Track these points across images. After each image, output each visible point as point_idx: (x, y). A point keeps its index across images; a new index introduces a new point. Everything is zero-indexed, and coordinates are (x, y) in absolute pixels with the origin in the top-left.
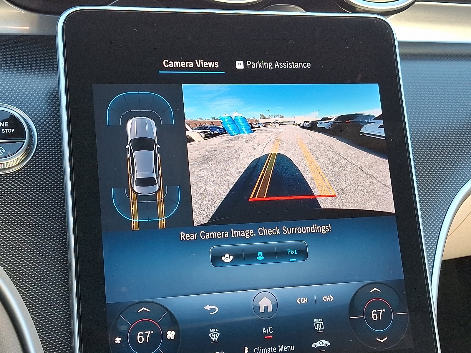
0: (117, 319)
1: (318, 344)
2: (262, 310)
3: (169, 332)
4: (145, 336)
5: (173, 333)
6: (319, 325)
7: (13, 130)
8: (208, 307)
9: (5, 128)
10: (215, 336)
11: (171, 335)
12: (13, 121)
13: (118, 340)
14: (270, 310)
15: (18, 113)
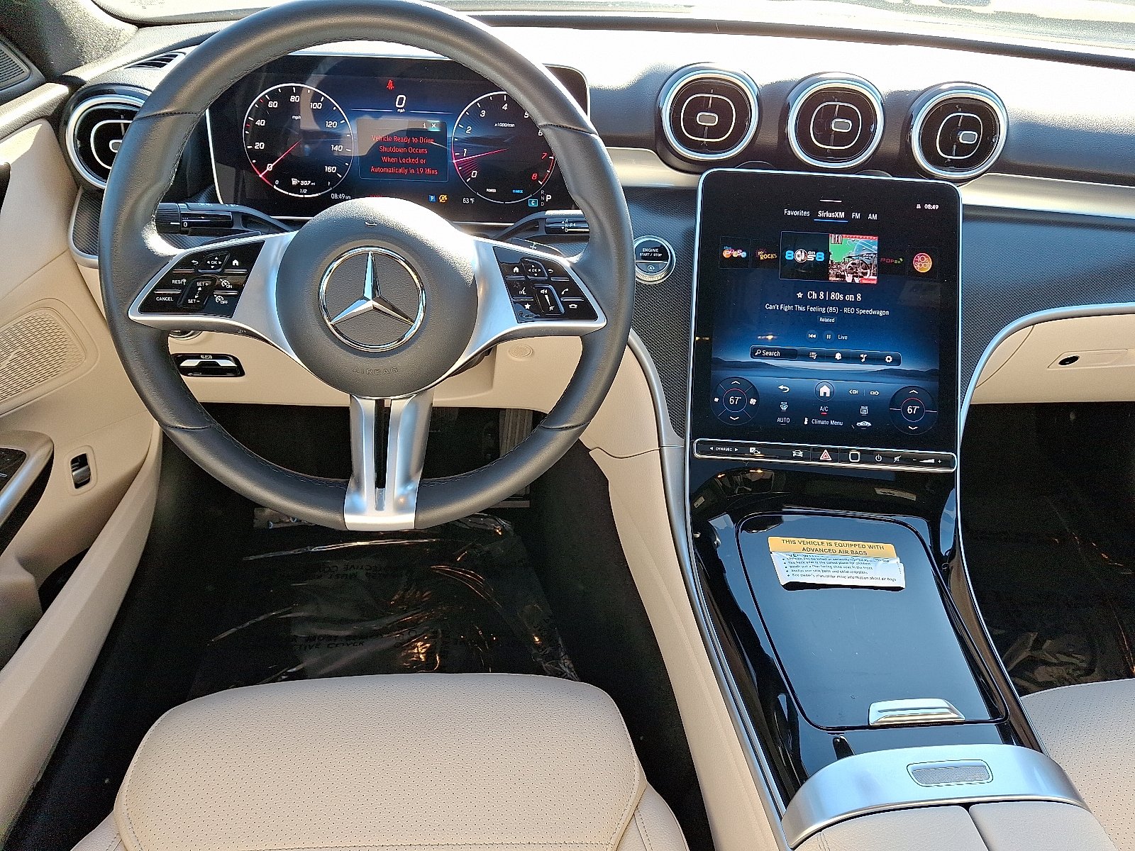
0: (716, 388)
1: (861, 424)
2: (822, 394)
3: (752, 400)
4: (735, 399)
5: (755, 401)
6: (864, 411)
7: (660, 255)
8: (782, 387)
9: (656, 252)
10: (784, 408)
11: (753, 401)
12: (662, 249)
13: (716, 400)
14: (828, 395)
15: (666, 244)
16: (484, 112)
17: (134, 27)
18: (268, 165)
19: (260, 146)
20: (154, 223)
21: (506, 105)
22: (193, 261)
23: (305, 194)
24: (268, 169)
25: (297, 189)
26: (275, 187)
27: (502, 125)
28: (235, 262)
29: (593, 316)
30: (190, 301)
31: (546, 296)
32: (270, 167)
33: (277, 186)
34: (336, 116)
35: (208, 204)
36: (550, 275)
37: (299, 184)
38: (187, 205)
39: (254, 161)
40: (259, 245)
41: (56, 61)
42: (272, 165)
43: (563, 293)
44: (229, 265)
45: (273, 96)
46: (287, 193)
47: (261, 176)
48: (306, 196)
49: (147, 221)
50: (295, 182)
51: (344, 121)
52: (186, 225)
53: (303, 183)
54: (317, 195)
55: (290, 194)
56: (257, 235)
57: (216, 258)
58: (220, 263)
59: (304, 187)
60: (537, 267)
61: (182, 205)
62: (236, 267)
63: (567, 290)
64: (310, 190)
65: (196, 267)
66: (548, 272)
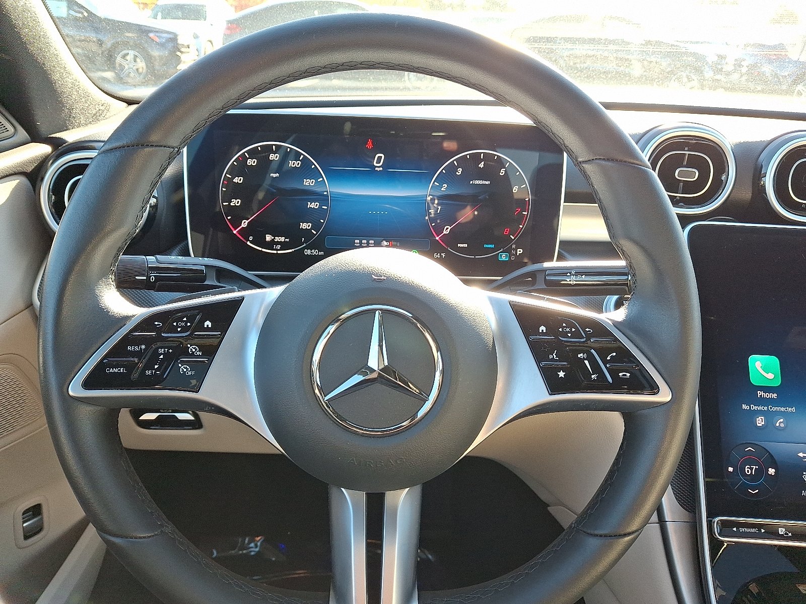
0: (729, 453)
3: (770, 469)
4: (751, 469)
8: (801, 455)
11: (772, 471)
13: (731, 469)
16: (460, 170)
17: (125, 104)
18: (243, 221)
19: (235, 202)
20: (113, 277)
21: (483, 163)
22: (156, 323)
23: (279, 250)
24: (243, 226)
25: (270, 245)
26: (248, 243)
27: (477, 182)
28: (208, 324)
29: (653, 389)
30: (148, 373)
31: (586, 362)
32: (245, 224)
33: (251, 242)
34: (315, 174)
35: (179, 257)
36: (589, 336)
37: (273, 240)
38: (156, 258)
39: (229, 218)
40: (238, 302)
41: (42, 124)
42: (247, 222)
43: (608, 358)
44: (201, 327)
45: (253, 153)
46: (260, 249)
47: (235, 232)
48: (279, 252)
49: (104, 275)
50: (269, 238)
51: (321, 179)
52: (153, 279)
53: (277, 239)
54: (290, 251)
55: (263, 250)
56: (233, 291)
57: (185, 319)
58: (189, 324)
59: (278, 243)
60: (571, 325)
61: (151, 258)
62: (208, 329)
63: (614, 354)
64: (284, 246)
65: (159, 330)
66: (585, 332)
